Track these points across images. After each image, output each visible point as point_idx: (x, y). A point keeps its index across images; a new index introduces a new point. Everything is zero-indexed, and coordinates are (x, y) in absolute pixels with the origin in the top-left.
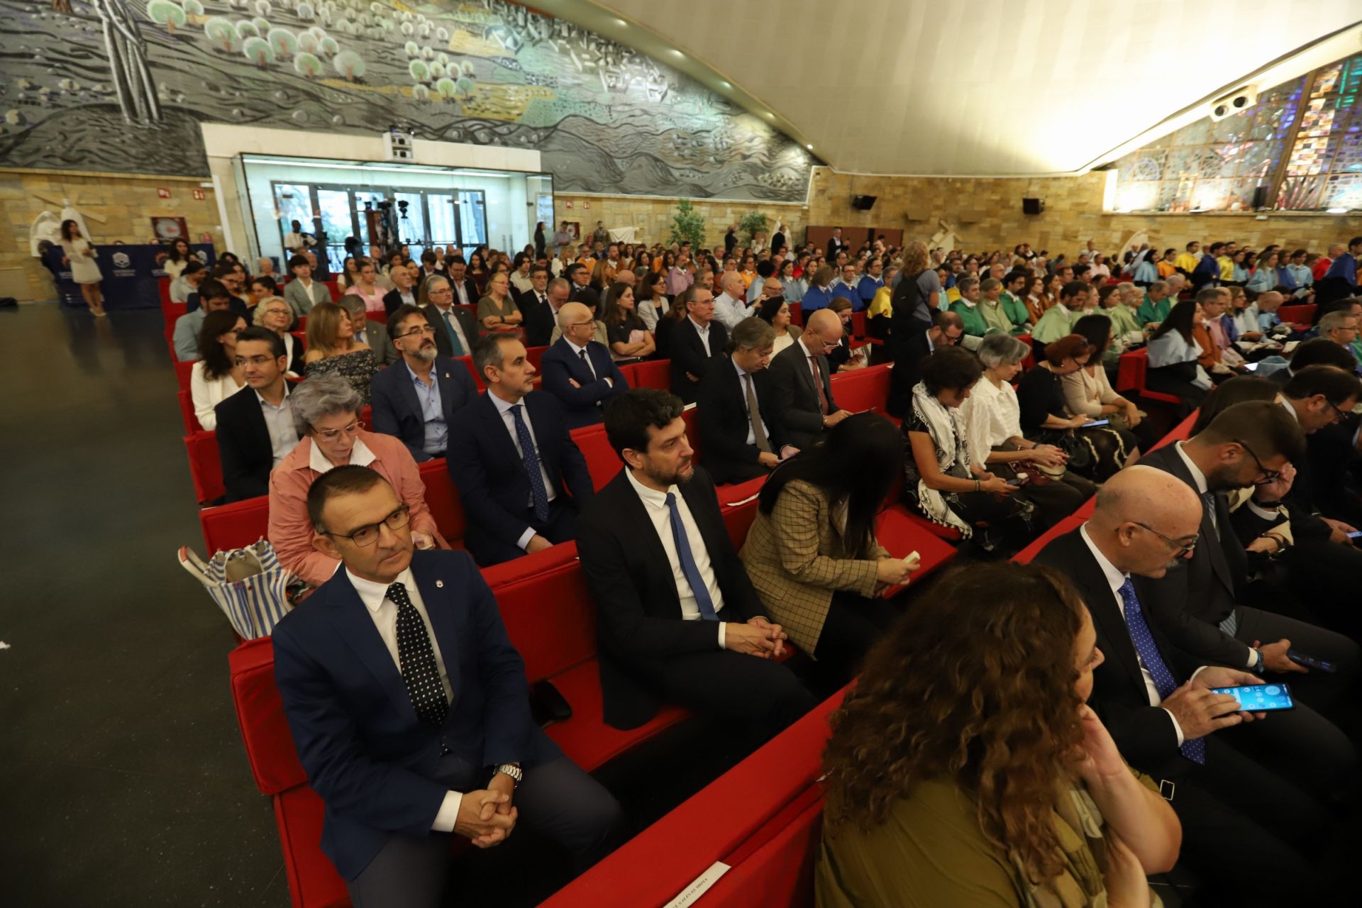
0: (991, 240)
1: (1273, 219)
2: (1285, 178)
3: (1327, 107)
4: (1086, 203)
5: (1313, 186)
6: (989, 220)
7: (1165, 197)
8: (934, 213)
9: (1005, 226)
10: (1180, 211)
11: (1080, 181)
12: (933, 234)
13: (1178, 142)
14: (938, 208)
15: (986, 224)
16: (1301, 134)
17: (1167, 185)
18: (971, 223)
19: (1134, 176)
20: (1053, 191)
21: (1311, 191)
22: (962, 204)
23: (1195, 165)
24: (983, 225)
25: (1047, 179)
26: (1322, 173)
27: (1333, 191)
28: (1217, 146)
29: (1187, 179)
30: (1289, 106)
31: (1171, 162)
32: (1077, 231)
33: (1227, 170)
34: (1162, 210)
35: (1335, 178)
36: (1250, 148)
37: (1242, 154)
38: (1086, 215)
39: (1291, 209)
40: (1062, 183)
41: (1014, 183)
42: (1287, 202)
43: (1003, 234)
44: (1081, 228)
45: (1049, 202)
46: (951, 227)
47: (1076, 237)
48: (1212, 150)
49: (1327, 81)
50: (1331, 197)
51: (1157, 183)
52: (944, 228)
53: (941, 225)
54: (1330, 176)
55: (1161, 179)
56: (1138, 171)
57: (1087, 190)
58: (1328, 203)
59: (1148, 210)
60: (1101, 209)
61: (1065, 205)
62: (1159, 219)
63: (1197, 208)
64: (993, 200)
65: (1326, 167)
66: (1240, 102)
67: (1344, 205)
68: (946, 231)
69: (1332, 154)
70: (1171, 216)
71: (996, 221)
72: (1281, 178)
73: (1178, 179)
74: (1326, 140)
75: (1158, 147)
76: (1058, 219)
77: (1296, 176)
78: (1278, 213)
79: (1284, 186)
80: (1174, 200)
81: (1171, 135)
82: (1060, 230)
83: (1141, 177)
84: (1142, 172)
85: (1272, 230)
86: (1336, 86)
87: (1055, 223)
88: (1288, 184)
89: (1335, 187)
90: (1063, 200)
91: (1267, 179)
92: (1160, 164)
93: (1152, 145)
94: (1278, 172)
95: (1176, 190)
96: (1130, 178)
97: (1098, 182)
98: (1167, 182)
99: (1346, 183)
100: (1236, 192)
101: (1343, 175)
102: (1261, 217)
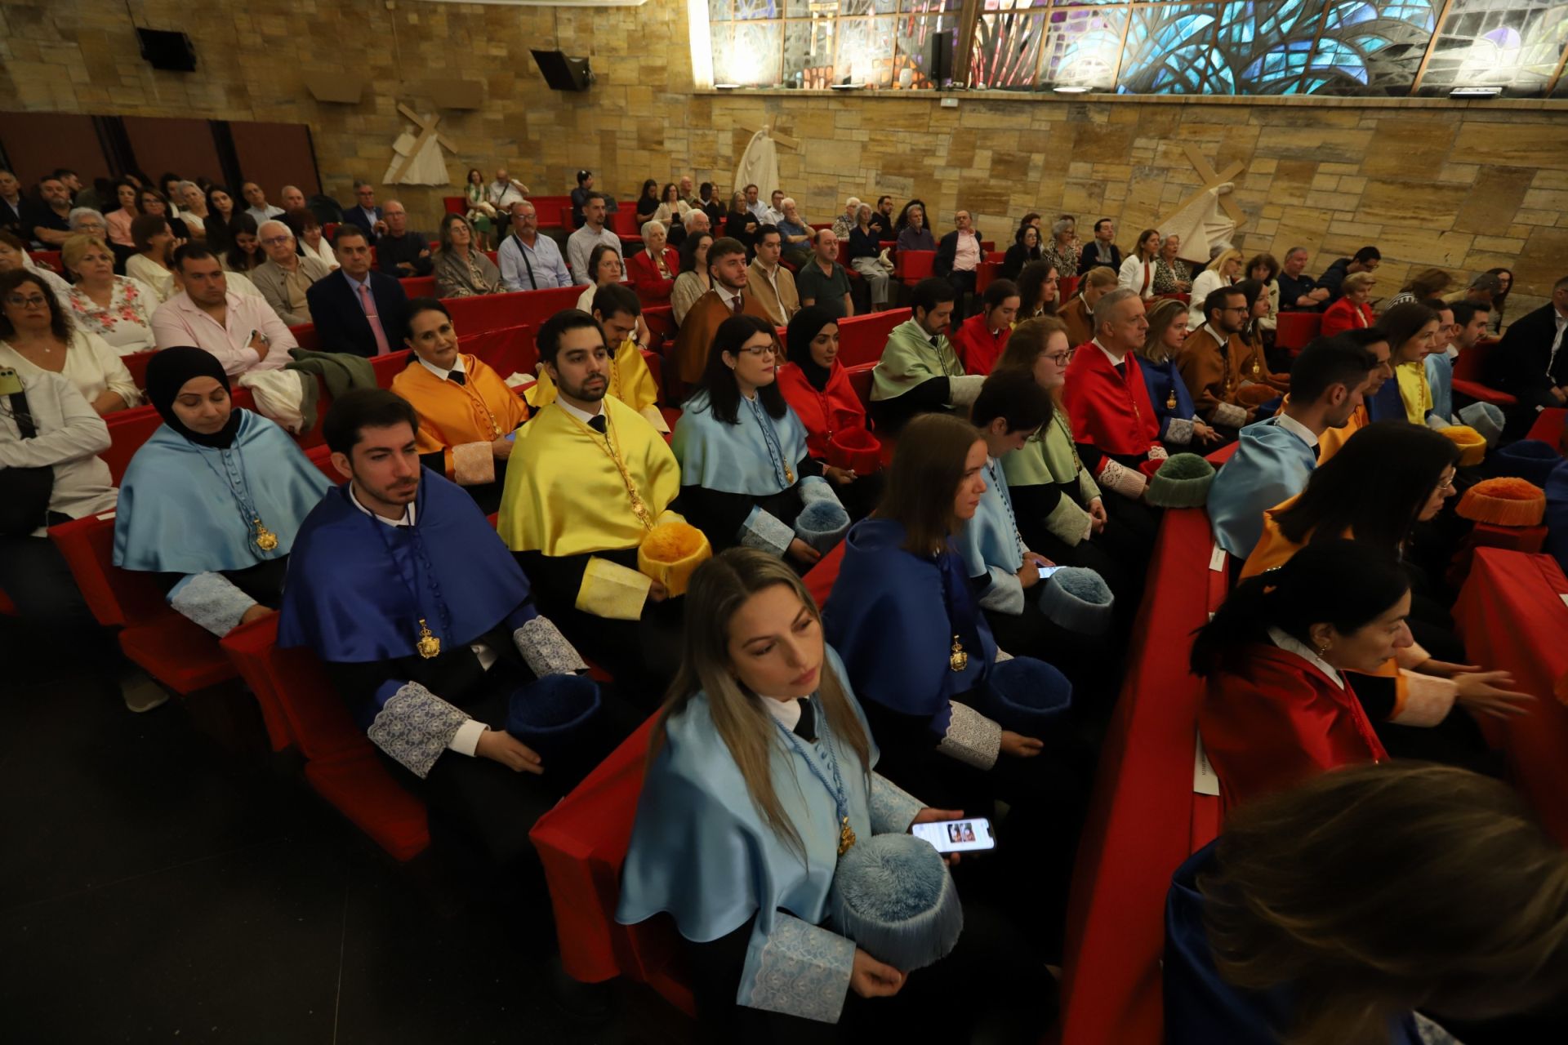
0: (514, 148)
1: (967, 107)
2: (979, 17)
4: (663, 69)
5: (1027, 33)
6: (499, 103)
7: (792, 56)
8: (379, 86)
9: (532, 117)
10: (819, 87)
11: (643, 17)
12: (393, 139)
14: (383, 73)
15: (496, 111)
17: (793, 30)
18: (467, 111)
19: (736, 9)
20: (600, 39)
21: (1022, 48)
22: (432, 65)
24: (490, 116)
25: (584, 9)
26: (1037, 5)
27: (1058, 47)
29: (822, 16)
32: (660, 131)
34: (792, 85)
35: (1060, 17)
38: (669, 96)
39: (994, 86)
40: (613, 19)
41: (523, 18)
42: (987, 71)
43: (534, 136)
44: (666, 124)
45: (598, 65)
46: (427, 120)
47: (661, 143)
50: (1056, 59)
51: (775, 23)
52: (413, 123)
53: (402, 116)
54: (1051, 12)
55: (780, 17)
57: (661, 38)
58: (1053, 73)
59: (770, 86)
60: (691, 83)
61: (626, 71)
63: (847, 81)
64: (495, 58)
67: (1078, 78)
68: (418, 132)
70: (805, 97)
71: (513, 107)
72: (973, 15)
73: (808, 16)
76: (622, 103)
77: (997, 12)
78: (974, 94)
79: (979, 34)
80: (807, 62)
82: (629, 126)
83: (747, 11)
85: (969, 130)
87: (621, 113)
88: (984, 29)
89: (1060, 38)
90: (623, 59)
91: (950, 17)
95: (807, 41)
96: (730, 15)
97: (674, 22)
98: (791, 24)
99: (1079, 28)
100: (903, 46)
101: (1071, 11)
102: (948, 102)
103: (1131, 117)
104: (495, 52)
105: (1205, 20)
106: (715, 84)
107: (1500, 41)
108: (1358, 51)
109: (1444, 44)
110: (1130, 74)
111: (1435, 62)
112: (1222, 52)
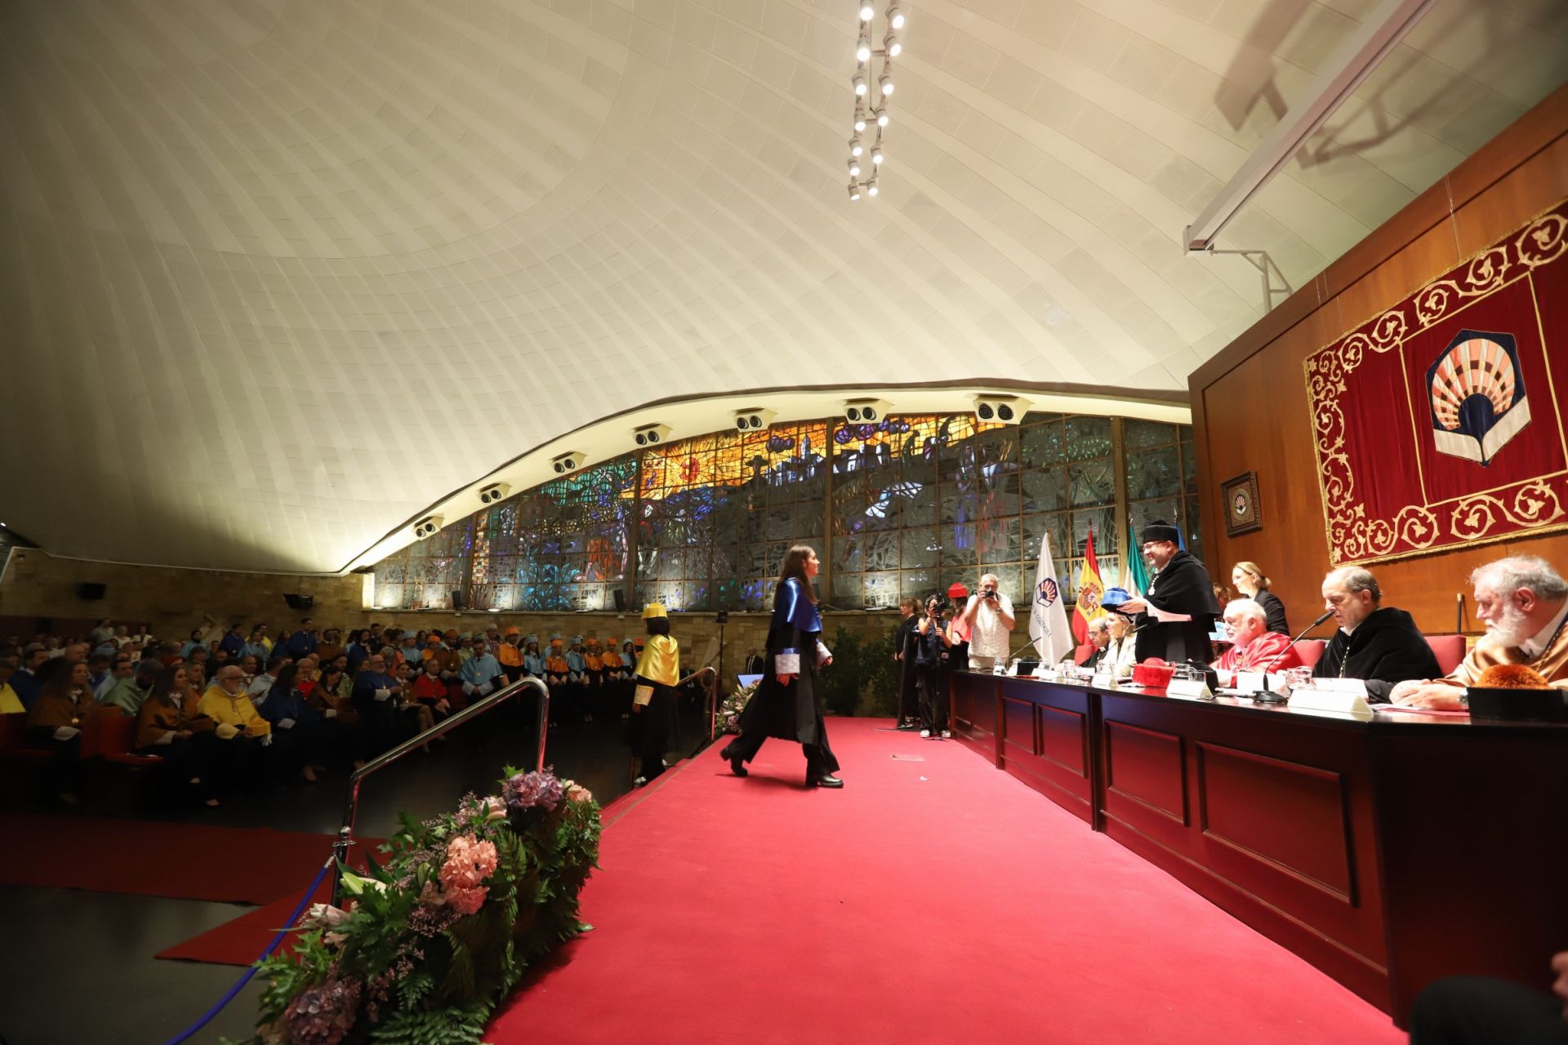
1: (465, 617)
2: (471, 586)
3: (486, 537)
4: (349, 601)
5: (485, 592)
7: (407, 597)
8: (197, 606)
10: (416, 609)
11: (343, 581)
13: (412, 554)
14: (202, 600)
16: (476, 555)
17: (408, 587)
19: (386, 579)
21: (485, 596)
22: (231, 597)
23: (423, 573)
25: (316, 577)
26: (489, 583)
27: (495, 596)
28: (435, 559)
29: (419, 584)
30: (467, 534)
31: (410, 569)
33: (441, 578)
34: (407, 608)
35: (495, 587)
36: (452, 562)
37: (448, 565)
38: (350, 611)
39: (475, 609)
40: (329, 581)
41: (285, 580)
42: (475, 604)
44: (347, 621)
45: (317, 599)
48: (432, 562)
49: (483, 520)
50: (495, 600)
51: (401, 585)
53: (207, 620)
54: (493, 585)
55: (403, 583)
56: (388, 575)
57: (350, 589)
58: (492, 604)
59: (395, 608)
60: (361, 606)
61: (332, 601)
62: (401, 615)
63: (428, 606)
64: (264, 596)
65: (491, 578)
66: (429, 528)
67: (500, 606)
69: (491, 571)
70: (409, 612)
71: (268, 615)
72: (469, 584)
73: (414, 583)
74: (487, 560)
75: (400, 557)
76: (326, 614)
77: (477, 585)
78: (469, 611)
79: (472, 591)
80: (413, 600)
81: (407, 548)
83: (391, 580)
84: (391, 576)
85: (465, 624)
86: (488, 524)
87: (324, 618)
89: (496, 593)
90: (330, 597)
91: (462, 585)
92: (402, 570)
93: (395, 555)
94: (468, 581)
95: (413, 592)
96: (384, 580)
97: (357, 583)
98: (407, 586)
99: (501, 591)
100: (447, 594)
101: (498, 585)
102: (458, 615)
103: (510, 619)
104: (266, 592)
105: (532, 590)
106: (375, 606)
107: (592, 596)
108: (567, 599)
109: (583, 598)
110: (515, 605)
111: (582, 603)
112: (538, 599)
